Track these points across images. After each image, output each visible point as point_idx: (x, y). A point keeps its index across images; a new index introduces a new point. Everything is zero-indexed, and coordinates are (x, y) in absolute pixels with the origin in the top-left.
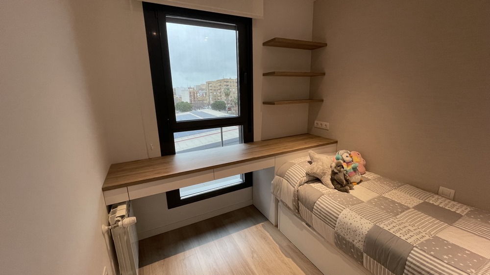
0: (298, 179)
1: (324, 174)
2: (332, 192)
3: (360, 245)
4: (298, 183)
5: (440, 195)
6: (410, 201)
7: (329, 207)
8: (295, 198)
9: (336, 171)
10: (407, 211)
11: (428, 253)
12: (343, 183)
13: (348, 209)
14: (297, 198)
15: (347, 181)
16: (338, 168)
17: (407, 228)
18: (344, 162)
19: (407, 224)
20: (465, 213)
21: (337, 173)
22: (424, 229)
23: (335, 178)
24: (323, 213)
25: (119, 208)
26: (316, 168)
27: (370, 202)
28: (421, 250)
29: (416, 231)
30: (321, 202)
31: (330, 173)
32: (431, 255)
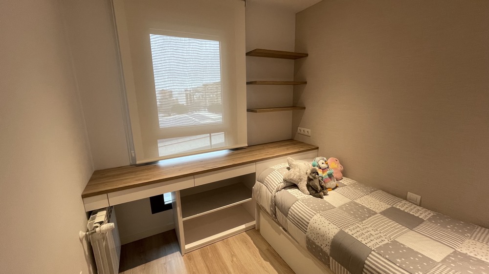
0: (275, 185)
1: (301, 180)
2: (307, 198)
3: (327, 250)
4: (275, 189)
5: (408, 201)
6: (378, 206)
7: (302, 212)
8: (272, 204)
9: (311, 177)
10: (373, 216)
11: (383, 257)
12: (318, 188)
13: (318, 215)
14: (274, 204)
15: (322, 187)
16: (313, 175)
17: (369, 233)
18: (320, 168)
19: (370, 229)
20: (427, 218)
21: (312, 180)
22: (385, 234)
23: (311, 184)
24: (296, 218)
25: (99, 214)
26: (294, 175)
27: (341, 207)
28: (378, 253)
29: (377, 236)
30: (295, 208)
31: (306, 179)
32: (386, 258)
